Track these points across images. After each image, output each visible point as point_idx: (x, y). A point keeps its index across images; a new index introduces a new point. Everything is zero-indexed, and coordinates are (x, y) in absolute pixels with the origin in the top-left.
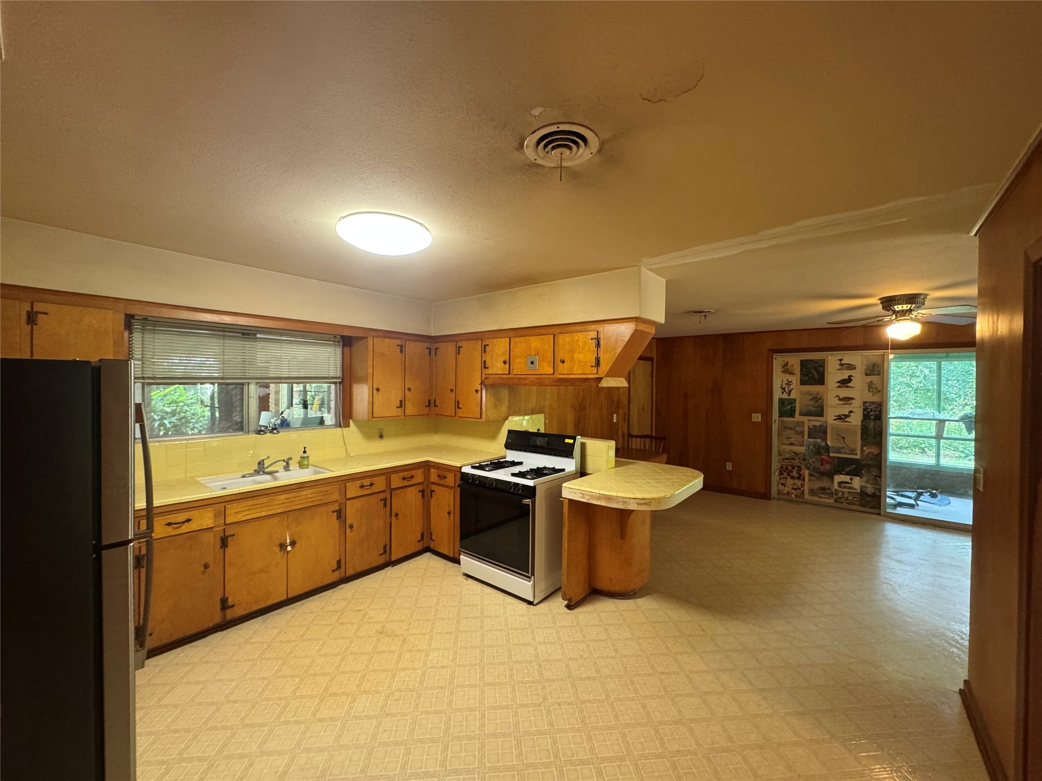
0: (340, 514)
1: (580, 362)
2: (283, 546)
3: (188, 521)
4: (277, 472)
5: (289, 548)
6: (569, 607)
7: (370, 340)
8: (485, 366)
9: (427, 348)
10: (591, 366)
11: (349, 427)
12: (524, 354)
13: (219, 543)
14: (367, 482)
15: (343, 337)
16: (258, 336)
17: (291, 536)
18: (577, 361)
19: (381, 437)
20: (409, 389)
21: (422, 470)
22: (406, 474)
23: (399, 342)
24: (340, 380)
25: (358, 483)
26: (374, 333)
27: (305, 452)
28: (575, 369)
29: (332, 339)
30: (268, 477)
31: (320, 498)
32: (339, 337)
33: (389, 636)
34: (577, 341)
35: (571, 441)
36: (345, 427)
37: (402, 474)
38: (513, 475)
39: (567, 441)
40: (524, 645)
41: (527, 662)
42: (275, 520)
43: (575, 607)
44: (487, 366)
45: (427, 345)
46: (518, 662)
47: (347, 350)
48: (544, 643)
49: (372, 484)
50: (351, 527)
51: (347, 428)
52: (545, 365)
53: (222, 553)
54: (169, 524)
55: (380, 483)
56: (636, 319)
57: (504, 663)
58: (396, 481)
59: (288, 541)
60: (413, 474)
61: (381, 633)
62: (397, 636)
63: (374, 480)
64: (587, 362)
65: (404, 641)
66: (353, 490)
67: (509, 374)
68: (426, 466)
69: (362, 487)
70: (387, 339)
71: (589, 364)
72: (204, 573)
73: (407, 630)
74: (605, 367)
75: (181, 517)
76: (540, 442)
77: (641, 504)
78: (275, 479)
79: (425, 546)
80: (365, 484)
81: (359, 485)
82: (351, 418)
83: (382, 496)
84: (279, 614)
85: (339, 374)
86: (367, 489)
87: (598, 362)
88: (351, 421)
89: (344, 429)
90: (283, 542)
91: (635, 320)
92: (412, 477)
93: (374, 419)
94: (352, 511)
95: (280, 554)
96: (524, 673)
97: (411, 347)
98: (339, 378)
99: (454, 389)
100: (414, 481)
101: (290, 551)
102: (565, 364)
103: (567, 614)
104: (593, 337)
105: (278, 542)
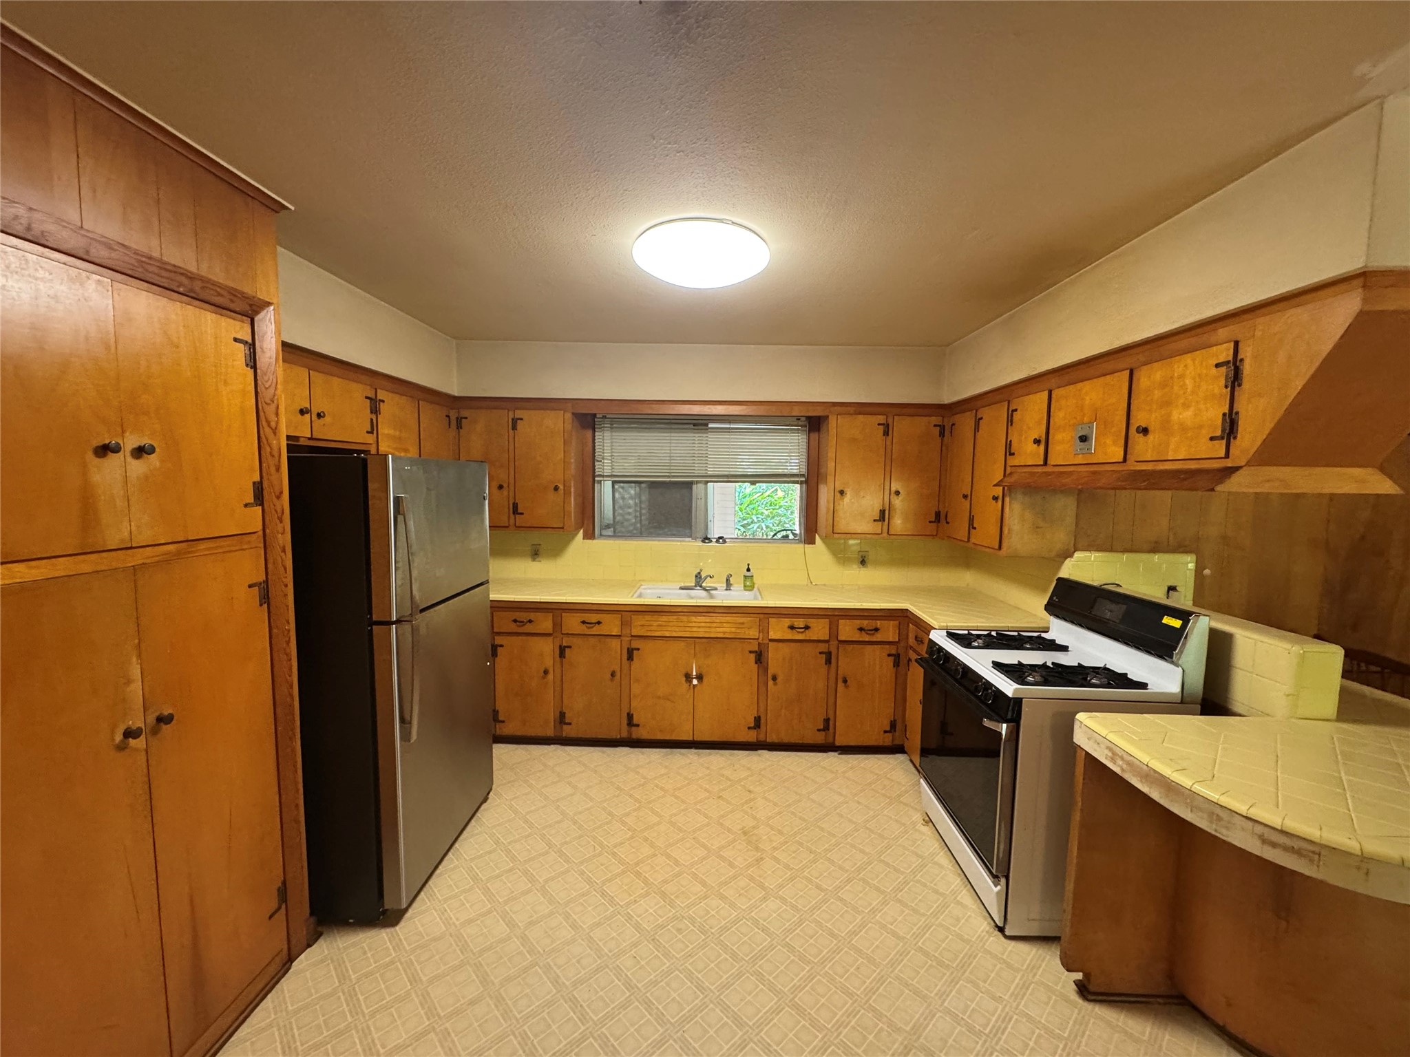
0: (760, 657)
1: (1184, 429)
2: (688, 677)
3: (599, 623)
4: (716, 589)
5: (695, 682)
6: (1083, 990)
7: (832, 421)
8: (1009, 451)
9: (935, 426)
10: (1212, 439)
11: (815, 544)
12: (1072, 422)
13: (625, 656)
14: (800, 623)
15: (809, 418)
16: (710, 426)
17: (698, 668)
18: (1176, 427)
19: (863, 562)
20: (897, 493)
21: (897, 622)
22: (865, 623)
23: (881, 419)
24: (804, 479)
25: (787, 622)
26: (838, 409)
27: (748, 570)
28: (1172, 446)
29: (795, 423)
30: (703, 593)
31: (733, 630)
32: (803, 419)
33: (749, 842)
34: (1182, 377)
35: (1177, 623)
36: (809, 544)
37: (858, 623)
38: (998, 666)
39: (1167, 620)
40: (916, 992)
41: (890, 1024)
42: (682, 644)
43: (1100, 1002)
44: (1012, 452)
45: (935, 420)
46: (874, 1010)
47: (815, 436)
48: (954, 1016)
49: (807, 628)
50: (774, 678)
51: (811, 546)
52: (1109, 441)
53: (628, 665)
54: (584, 622)
55: (820, 630)
56: (1365, 278)
57: (851, 995)
58: (847, 630)
59: (694, 673)
60: (878, 626)
61: (745, 833)
62: (757, 849)
63: (812, 622)
64: (1201, 427)
65: (759, 861)
66: (778, 630)
67: (1046, 463)
68: (903, 617)
69: (792, 628)
70: (861, 417)
71: (1206, 433)
72: (612, 680)
73: (775, 848)
74: (1250, 438)
75: (593, 618)
76: (1109, 612)
77: (1274, 845)
78: (712, 597)
79: (897, 742)
80: (796, 625)
81: (787, 625)
82: (816, 532)
83: (823, 647)
84: (683, 754)
85: (804, 471)
86: (799, 632)
87: (1231, 426)
88: (816, 535)
89: (806, 546)
90: (689, 673)
91: (1360, 281)
92: (877, 630)
93: (836, 536)
94: (775, 657)
95: (686, 685)
96: (865, 1038)
97: (902, 426)
98: (803, 475)
99: (969, 494)
100: (878, 637)
101: (696, 685)
102: (1151, 437)
103: (1067, 1000)
104: (1222, 359)
105: (684, 671)
